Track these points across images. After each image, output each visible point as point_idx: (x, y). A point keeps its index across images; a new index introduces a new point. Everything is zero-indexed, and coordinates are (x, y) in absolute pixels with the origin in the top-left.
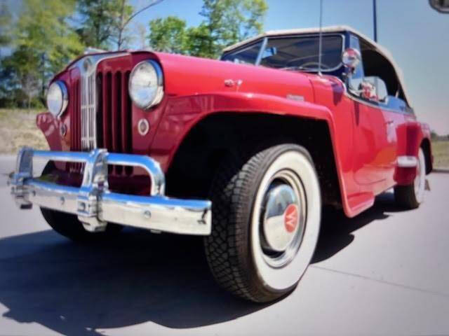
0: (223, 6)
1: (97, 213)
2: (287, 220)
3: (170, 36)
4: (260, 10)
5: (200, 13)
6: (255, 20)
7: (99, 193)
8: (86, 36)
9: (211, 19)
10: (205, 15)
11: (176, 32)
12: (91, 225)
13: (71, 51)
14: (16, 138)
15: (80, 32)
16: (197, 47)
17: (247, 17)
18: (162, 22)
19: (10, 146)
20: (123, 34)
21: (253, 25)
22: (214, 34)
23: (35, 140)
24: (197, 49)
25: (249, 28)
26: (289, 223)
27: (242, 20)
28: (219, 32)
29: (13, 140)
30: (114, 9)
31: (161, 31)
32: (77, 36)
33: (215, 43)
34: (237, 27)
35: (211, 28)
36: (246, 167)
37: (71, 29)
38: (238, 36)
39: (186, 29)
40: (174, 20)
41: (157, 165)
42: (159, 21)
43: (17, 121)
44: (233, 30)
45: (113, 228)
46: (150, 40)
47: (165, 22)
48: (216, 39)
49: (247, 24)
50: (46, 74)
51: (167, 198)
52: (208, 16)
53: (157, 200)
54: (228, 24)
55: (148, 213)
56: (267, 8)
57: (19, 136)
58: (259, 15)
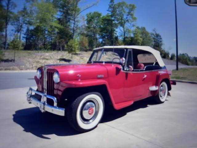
0: (117, 7)
1: (44, 109)
2: (89, 112)
3: (95, 19)
4: (133, 8)
5: (107, 10)
6: (130, 12)
7: (44, 104)
8: (62, 21)
9: (112, 12)
10: (109, 11)
11: (97, 18)
12: (43, 111)
13: (56, 27)
14: (33, 63)
15: (59, 19)
16: (106, 24)
17: (127, 11)
18: (92, 14)
19: (31, 66)
20: (76, 20)
21: (129, 14)
22: (113, 18)
23: (40, 64)
24: (106, 25)
25: (128, 15)
26: (90, 112)
27: (125, 12)
28: (115, 18)
29: (32, 63)
30: (72, 10)
31: (91, 17)
32: (58, 21)
33: (114, 22)
34: (123, 15)
35: (112, 16)
36: (76, 100)
37: (56, 18)
38: (123, 19)
39: (101, 17)
40: (97, 13)
41: (56, 99)
42: (90, 13)
43: (34, 56)
44: (121, 16)
45: (47, 112)
46: (87, 21)
47: (93, 14)
48: (114, 20)
49: (127, 14)
50: (46, 36)
51: (57, 107)
52: (110, 11)
53: (55, 107)
54: (119, 14)
55: (53, 110)
56: (136, 7)
57: (35, 62)
58: (132, 10)
